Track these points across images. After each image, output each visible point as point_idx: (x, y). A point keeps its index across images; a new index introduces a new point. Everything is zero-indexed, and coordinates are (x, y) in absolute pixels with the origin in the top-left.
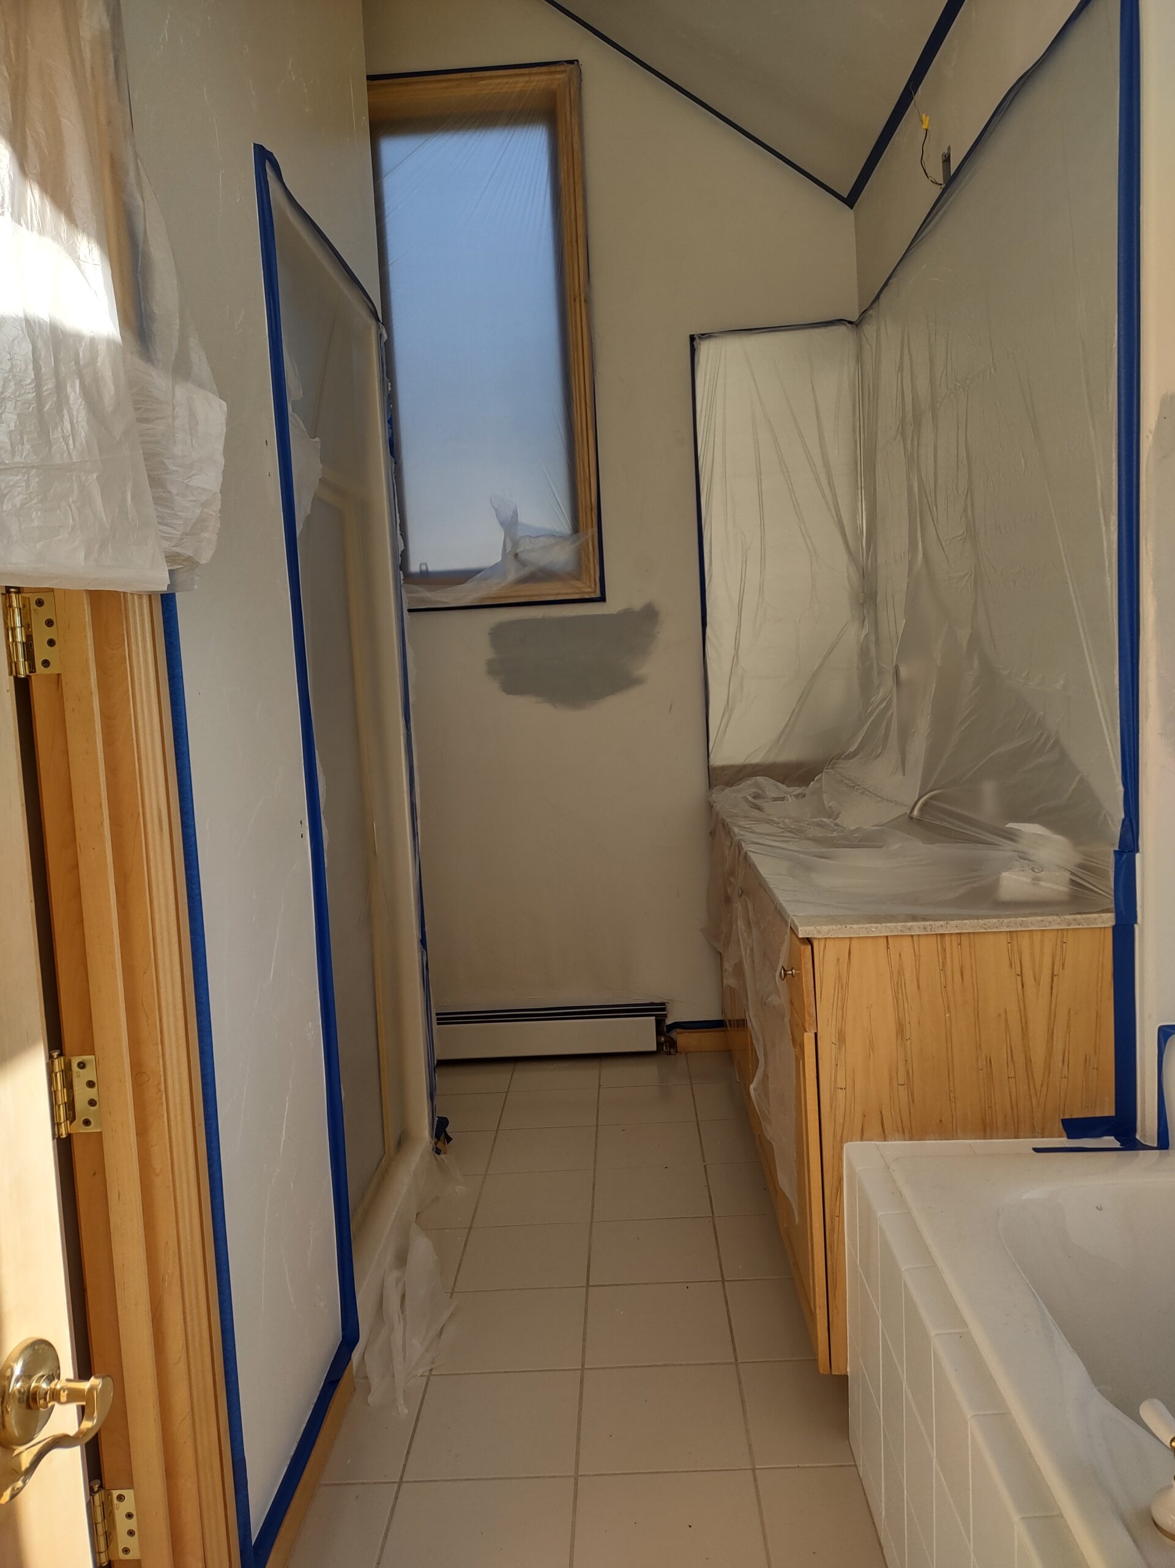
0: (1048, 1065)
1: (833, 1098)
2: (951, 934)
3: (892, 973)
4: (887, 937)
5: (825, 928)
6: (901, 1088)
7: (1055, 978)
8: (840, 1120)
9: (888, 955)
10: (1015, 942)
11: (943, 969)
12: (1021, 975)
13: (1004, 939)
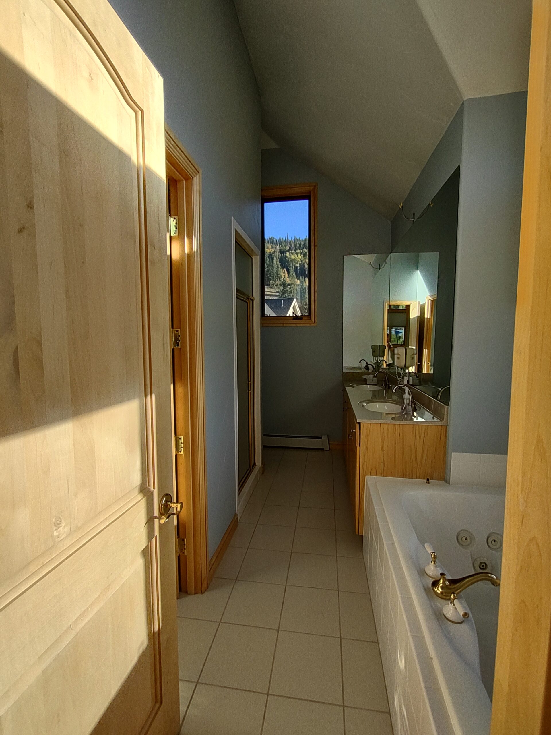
0: (422, 461)
1: (363, 464)
2: (397, 424)
3: (381, 433)
4: (380, 424)
5: (364, 420)
6: (382, 463)
7: (425, 438)
8: (365, 470)
9: (380, 428)
10: (414, 428)
11: (395, 433)
12: (416, 436)
13: (412, 426)
